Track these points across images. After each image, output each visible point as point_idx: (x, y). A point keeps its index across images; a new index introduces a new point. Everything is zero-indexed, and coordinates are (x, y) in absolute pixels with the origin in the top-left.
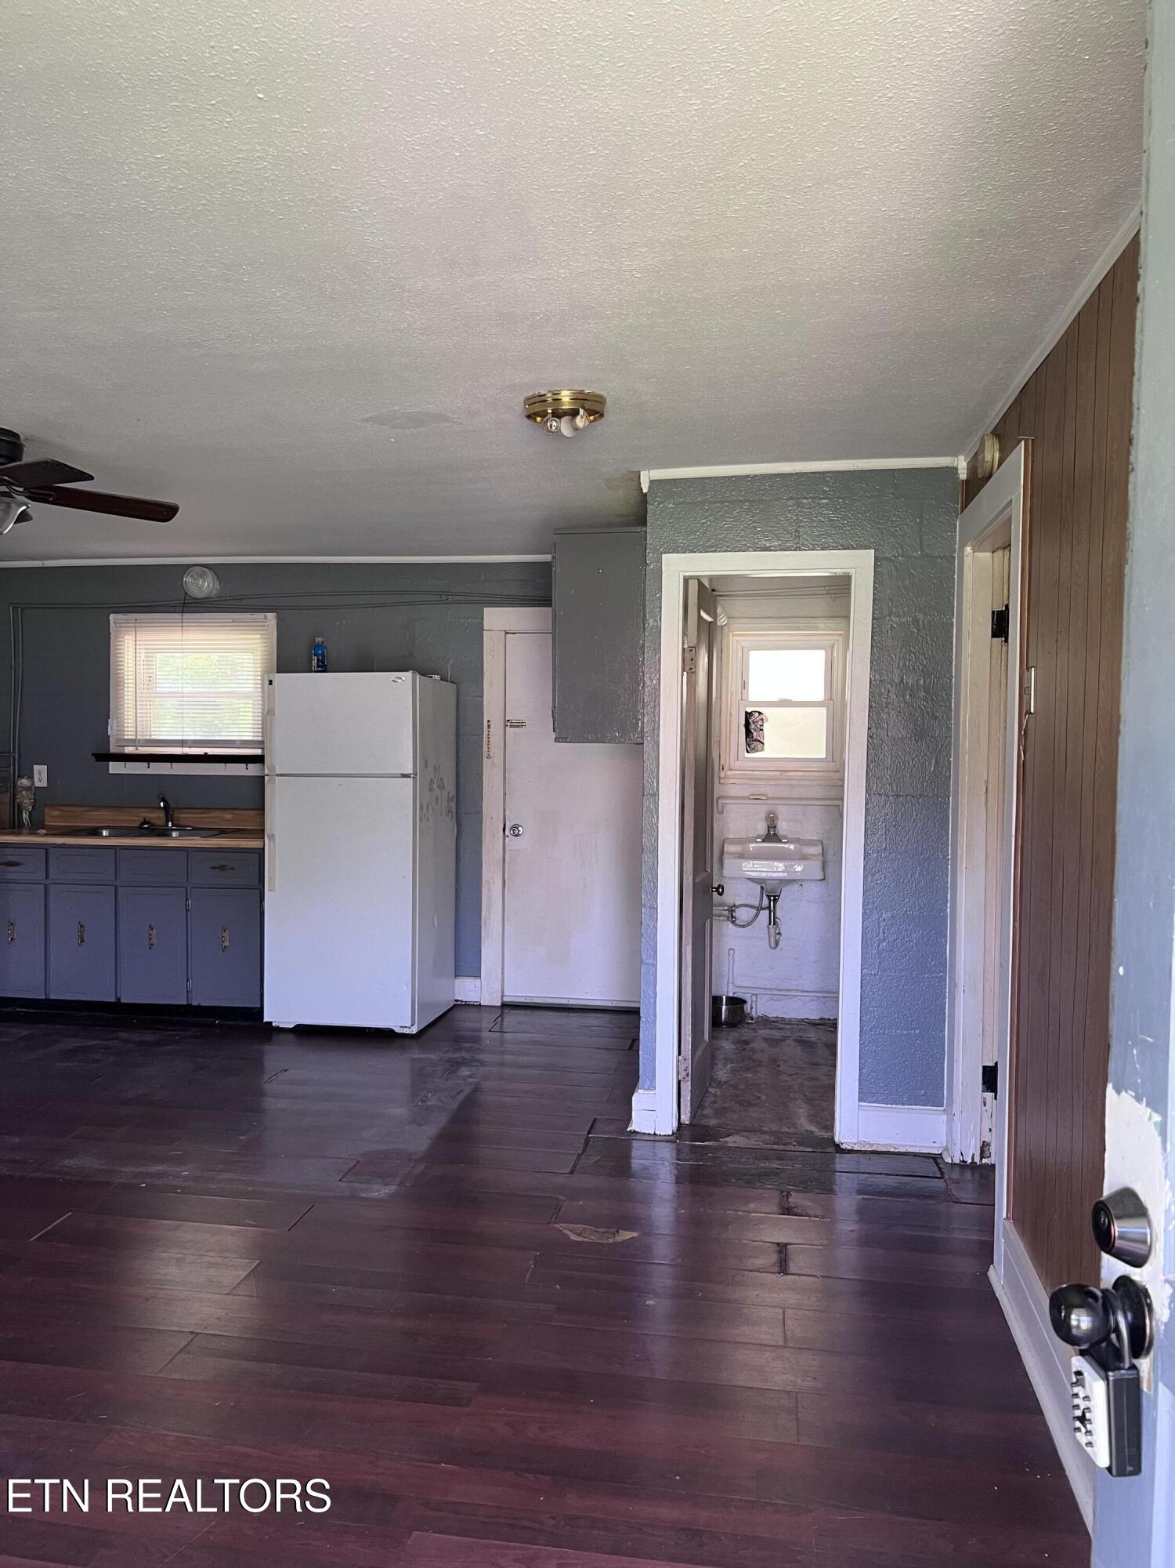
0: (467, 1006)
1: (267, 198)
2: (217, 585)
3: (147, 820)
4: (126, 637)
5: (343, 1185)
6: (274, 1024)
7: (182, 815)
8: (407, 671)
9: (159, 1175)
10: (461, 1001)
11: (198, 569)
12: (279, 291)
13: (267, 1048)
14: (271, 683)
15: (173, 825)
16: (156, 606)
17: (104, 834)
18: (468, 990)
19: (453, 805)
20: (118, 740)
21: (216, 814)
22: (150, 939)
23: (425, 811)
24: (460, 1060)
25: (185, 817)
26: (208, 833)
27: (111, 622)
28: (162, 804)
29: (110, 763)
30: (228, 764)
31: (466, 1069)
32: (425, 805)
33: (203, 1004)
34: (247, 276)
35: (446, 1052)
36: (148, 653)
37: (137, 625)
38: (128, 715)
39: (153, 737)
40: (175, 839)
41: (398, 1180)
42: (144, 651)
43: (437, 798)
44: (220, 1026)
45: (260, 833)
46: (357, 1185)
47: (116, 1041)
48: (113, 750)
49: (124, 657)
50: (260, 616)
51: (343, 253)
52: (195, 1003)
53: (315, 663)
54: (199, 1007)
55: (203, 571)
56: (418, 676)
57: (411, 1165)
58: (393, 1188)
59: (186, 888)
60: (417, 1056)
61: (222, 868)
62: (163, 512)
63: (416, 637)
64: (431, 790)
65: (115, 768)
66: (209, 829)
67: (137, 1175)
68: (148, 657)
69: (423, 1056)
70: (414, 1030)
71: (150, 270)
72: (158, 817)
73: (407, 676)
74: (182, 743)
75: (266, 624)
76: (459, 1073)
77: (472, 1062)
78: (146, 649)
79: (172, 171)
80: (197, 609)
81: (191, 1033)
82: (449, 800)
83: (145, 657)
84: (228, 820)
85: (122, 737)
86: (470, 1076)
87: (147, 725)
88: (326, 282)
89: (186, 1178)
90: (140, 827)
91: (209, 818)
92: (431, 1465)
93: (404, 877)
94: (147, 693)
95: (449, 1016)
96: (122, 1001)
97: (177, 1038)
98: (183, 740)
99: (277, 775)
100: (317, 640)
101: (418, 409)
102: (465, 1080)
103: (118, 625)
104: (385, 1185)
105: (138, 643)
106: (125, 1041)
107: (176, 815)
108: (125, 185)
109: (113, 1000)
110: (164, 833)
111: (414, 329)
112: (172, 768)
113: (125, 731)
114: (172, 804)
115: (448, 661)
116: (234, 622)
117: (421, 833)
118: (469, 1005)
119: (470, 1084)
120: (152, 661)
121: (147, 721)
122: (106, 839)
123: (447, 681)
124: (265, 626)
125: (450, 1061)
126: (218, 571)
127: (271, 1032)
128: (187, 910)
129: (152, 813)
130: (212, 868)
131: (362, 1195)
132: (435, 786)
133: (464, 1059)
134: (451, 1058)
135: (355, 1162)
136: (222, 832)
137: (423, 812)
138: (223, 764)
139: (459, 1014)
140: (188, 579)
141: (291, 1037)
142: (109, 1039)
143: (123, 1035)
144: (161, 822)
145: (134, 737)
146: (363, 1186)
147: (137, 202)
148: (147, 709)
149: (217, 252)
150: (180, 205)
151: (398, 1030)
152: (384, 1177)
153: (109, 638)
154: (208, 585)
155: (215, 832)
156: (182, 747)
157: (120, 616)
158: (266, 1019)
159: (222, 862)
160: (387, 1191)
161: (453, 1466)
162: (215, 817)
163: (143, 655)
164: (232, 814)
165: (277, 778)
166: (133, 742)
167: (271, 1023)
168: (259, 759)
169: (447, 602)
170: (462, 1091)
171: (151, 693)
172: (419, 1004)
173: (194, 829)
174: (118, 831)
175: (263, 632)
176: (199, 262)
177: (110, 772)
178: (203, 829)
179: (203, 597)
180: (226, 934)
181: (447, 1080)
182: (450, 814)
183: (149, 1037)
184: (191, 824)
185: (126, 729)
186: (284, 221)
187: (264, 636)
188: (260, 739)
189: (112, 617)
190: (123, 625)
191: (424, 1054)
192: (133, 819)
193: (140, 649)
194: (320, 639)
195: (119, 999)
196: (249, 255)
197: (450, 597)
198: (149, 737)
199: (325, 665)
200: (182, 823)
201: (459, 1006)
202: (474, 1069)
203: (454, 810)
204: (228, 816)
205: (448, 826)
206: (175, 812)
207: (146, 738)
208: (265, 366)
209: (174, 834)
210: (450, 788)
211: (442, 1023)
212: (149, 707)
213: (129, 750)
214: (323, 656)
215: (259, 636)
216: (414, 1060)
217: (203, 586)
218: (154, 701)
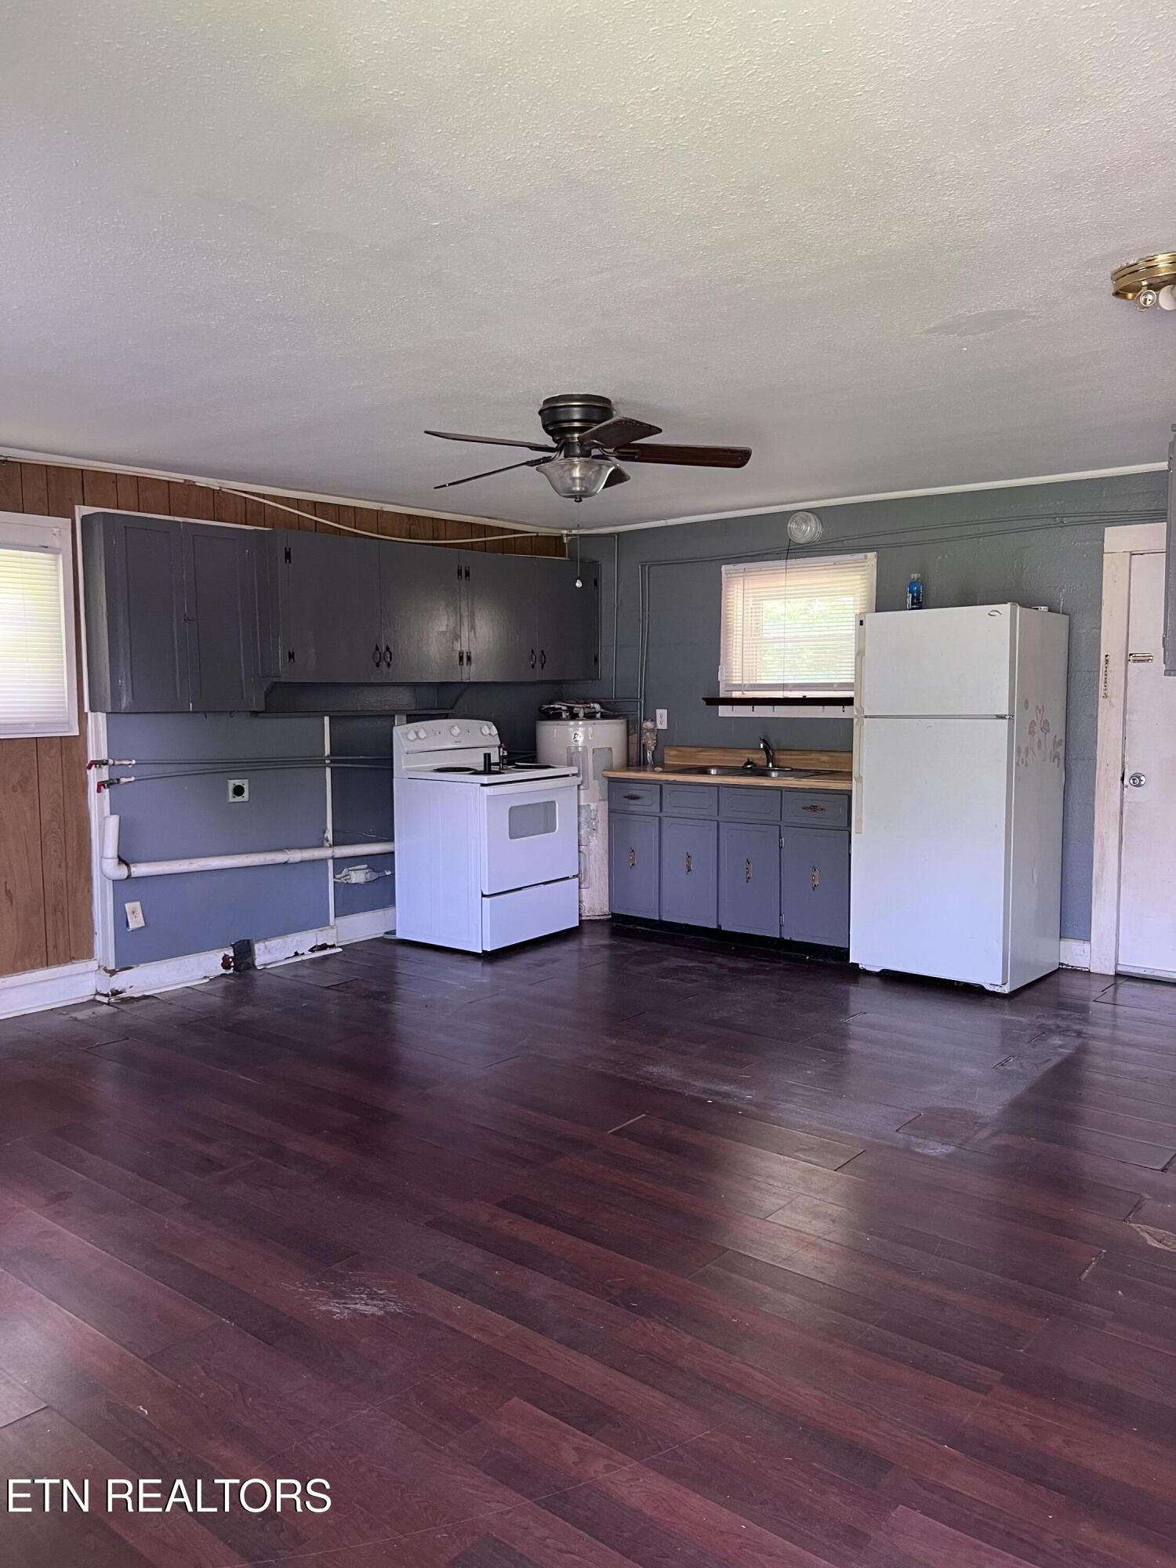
0: (1074, 970)
1: (767, 105)
2: (820, 529)
3: (750, 760)
4: (736, 586)
5: (900, 1136)
6: (860, 966)
7: (782, 757)
8: (1006, 603)
9: (726, 1095)
10: (1068, 965)
11: (802, 514)
12: (803, 205)
13: (852, 988)
14: (861, 623)
15: (773, 766)
16: (766, 554)
17: (712, 773)
18: (1074, 954)
19: (1061, 750)
20: (727, 685)
21: (814, 756)
22: (747, 873)
23: (1023, 755)
24: (1053, 1027)
25: (784, 758)
26: (804, 774)
27: (723, 573)
28: (762, 746)
29: (720, 707)
30: (825, 707)
31: (1058, 1038)
32: (1023, 750)
33: (794, 939)
34: (768, 196)
35: (1038, 1017)
36: (756, 601)
37: (747, 574)
38: (736, 661)
39: (758, 682)
40: (773, 779)
41: (958, 1141)
42: (751, 599)
43: (1040, 742)
44: (809, 962)
45: (848, 775)
46: (913, 1138)
47: (713, 965)
48: (722, 695)
49: (733, 606)
50: (861, 556)
51: (858, 146)
52: (787, 937)
53: (909, 600)
54: (791, 942)
55: (807, 516)
56: (1018, 608)
57: (976, 1128)
58: (951, 1149)
59: (780, 826)
60: (1007, 1017)
61: (814, 808)
62: (736, 458)
63: (1024, 566)
64: (1032, 733)
65: (724, 711)
66: (806, 771)
67: (705, 1091)
68: (755, 604)
69: (1013, 1018)
70: (1006, 990)
71: (677, 211)
72: (760, 758)
73: (1005, 608)
74: (784, 687)
75: (866, 564)
76: (1049, 1041)
77: (1067, 1031)
78: (753, 597)
79: (670, 102)
80: (800, 554)
81: (781, 965)
82: (1056, 744)
83: (753, 604)
84: (824, 762)
85: (731, 682)
86: (1060, 1046)
87: (753, 670)
88: (849, 183)
89: (750, 1103)
90: (744, 768)
91: (806, 759)
92: (932, 1442)
93: (996, 827)
94: (753, 639)
95: (1051, 979)
96: (722, 929)
97: (768, 969)
98: (784, 684)
99: (866, 717)
100: (912, 576)
101: (984, 309)
102: (1055, 1049)
103: (729, 576)
104: (943, 1144)
105: (746, 592)
106: (721, 966)
107: (776, 757)
108: (631, 128)
109: (715, 927)
110: (764, 773)
111: (959, 216)
112: (774, 711)
113: (732, 677)
114: (774, 745)
115: (1060, 590)
116: (835, 564)
117: (1018, 779)
118: (1076, 970)
119: (1060, 1054)
120: (759, 608)
121: (753, 666)
122: (713, 778)
123: (1059, 613)
124: (865, 566)
125: (1041, 1027)
126: (820, 514)
127: (856, 973)
128: (781, 848)
129: (757, 754)
130: (804, 808)
131: (917, 1150)
132: (1037, 729)
133: (1058, 1027)
134: (1044, 1024)
135: (917, 1115)
136: (817, 774)
137: (1019, 759)
138: (821, 707)
139: (1064, 979)
140: (792, 526)
141: (876, 981)
142: (707, 963)
143: (719, 960)
144: (763, 763)
145: (740, 682)
146: (920, 1140)
147: (646, 143)
148: (753, 655)
149: (732, 177)
150: (687, 136)
151: (988, 988)
152: (944, 1136)
153: (721, 589)
154: (811, 529)
155: (810, 774)
156: (783, 690)
157: (730, 567)
158: (852, 960)
159: (814, 802)
160: (943, 1150)
161: (958, 1452)
162: (811, 760)
163: (751, 603)
164: (829, 756)
165: (865, 719)
166: (739, 687)
167: (858, 964)
168: (848, 702)
169: (1061, 524)
170: (1050, 1060)
171: (760, 639)
172: (1011, 963)
173: (792, 770)
174: (725, 770)
175: (864, 573)
176: (719, 192)
177: (720, 715)
178: (800, 770)
179: (806, 542)
180: (816, 873)
181: (1034, 1046)
182: (1056, 760)
183: (743, 965)
184: (789, 765)
185: (734, 675)
186: (789, 126)
187: (864, 577)
188: (853, 681)
189: (724, 568)
190: (733, 575)
191: (1013, 1015)
192: (738, 759)
193: (748, 597)
194: (916, 575)
195: (720, 927)
196: (764, 172)
197: (1065, 519)
198: (754, 682)
199: (919, 602)
200: (781, 764)
201: (1062, 970)
202: (1067, 1039)
203: (1062, 755)
204: (825, 758)
205: (1054, 774)
206: (776, 753)
207: (751, 682)
208: (810, 290)
209: (774, 774)
210: (1057, 730)
211: (1040, 986)
212: (755, 653)
213: (736, 695)
214: (919, 593)
215: (859, 577)
216: (1004, 1021)
217: (806, 531)
218: (761, 647)
